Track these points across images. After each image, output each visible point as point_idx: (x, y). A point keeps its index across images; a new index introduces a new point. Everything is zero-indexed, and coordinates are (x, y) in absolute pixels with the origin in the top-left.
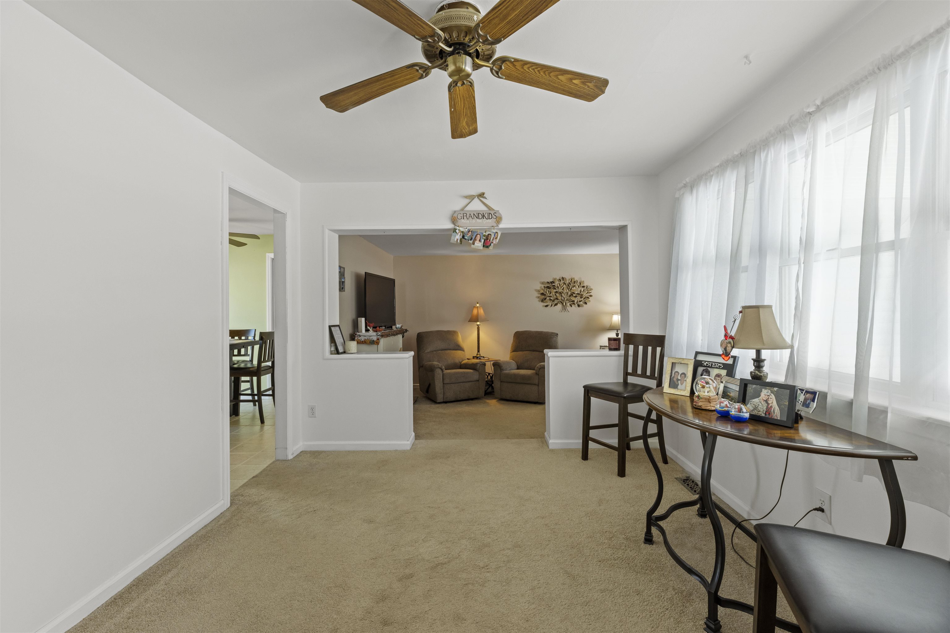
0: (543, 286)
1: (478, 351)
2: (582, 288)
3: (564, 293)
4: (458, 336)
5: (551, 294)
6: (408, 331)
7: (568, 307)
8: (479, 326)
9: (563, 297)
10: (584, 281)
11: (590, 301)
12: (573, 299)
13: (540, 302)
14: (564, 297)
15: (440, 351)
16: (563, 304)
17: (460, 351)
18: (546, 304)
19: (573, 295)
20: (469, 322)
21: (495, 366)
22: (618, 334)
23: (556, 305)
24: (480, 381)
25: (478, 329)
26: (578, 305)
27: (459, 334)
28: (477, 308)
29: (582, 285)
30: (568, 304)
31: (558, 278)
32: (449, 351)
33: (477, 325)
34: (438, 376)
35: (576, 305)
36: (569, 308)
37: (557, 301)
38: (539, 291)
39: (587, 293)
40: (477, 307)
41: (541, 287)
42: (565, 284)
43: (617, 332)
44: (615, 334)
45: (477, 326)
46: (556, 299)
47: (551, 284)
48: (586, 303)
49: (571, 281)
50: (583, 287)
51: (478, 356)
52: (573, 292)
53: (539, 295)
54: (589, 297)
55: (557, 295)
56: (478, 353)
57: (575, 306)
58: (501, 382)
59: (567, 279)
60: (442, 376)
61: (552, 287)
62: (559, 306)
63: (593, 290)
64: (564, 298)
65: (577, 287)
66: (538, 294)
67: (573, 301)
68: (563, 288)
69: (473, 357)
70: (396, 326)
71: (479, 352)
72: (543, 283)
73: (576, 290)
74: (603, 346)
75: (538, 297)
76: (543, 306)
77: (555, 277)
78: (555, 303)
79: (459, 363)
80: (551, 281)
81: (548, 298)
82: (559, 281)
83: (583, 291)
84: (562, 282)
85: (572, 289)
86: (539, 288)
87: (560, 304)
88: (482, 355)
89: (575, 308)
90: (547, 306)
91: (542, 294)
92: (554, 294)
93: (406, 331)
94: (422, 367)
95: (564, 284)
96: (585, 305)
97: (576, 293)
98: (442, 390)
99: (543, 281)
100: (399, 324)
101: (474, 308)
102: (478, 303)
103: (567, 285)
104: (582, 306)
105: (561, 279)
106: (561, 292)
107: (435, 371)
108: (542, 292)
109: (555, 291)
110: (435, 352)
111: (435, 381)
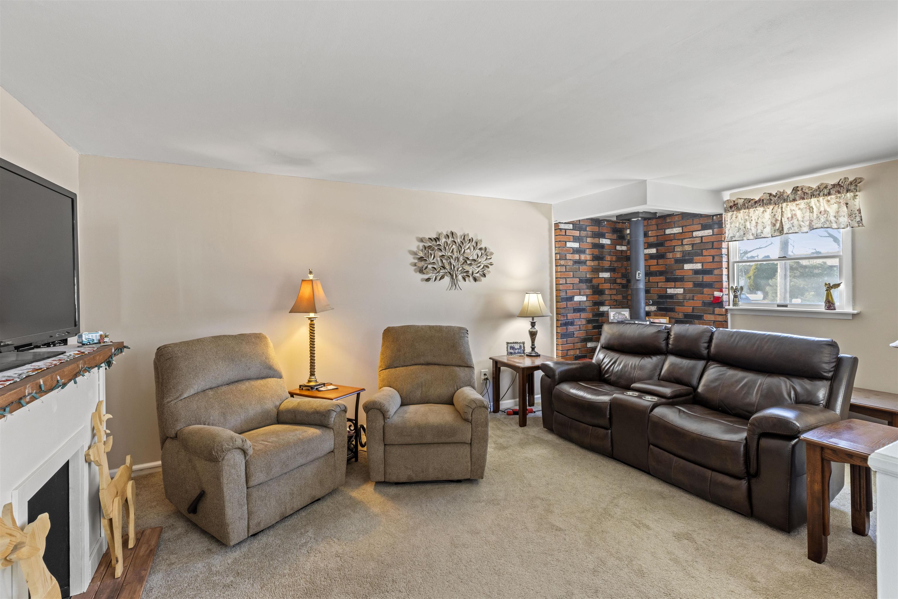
0: (421, 245)
1: (312, 374)
2: (478, 250)
3: (454, 257)
4: (266, 345)
5: (435, 259)
6: (125, 347)
7: (460, 281)
8: (313, 321)
9: (452, 265)
10: (481, 241)
11: (489, 272)
12: (467, 268)
13: (416, 272)
14: (454, 265)
15: (224, 388)
16: (452, 276)
17: (272, 379)
18: (426, 277)
19: (467, 263)
20: (289, 313)
21: (370, 413)
22: (535, 322)
23: (442, 277)
24: (335, 450)
25: (312, 326)
26: (474, 277)
27: (269, 339)
28: (310, 282)
29: (479, 247)
30: (460, 277)
31: (445, 233)
32: (247, 384)
33: (310, 318)
34: (233, 471)
35: (471, 278)
36: (461, 283)
37: (444, 271)
38: (415, 254)
39: (487, 259)
40: (312, 280)
41: (418, 247)
42: (456, 243)
43: (533, 320)
44: (530, 323)
45: (309, 321)
46: (442, 268)
47: (434, 243)
48: (484, 275)
49: (464, 239)
50: (481, 249)
51: (312, 384)
52: (466, 257)
53: (416, 261)
54: (489, 266)
55: (444, 261)
56: (313, 377)
57: (469, 281)
58: (385, 445)
59: (458, 235)
60: (243, 468)
61: (436, 248)
62: (447, 279)
63: (494, 255)
64: (454, 268)
65: (473, 250)
66: (414, 258)
67: (467, 272)
68: (452, 249)
69: (300, 386)
70: (81, 337)
71: (314, 375)
72: (422, 240)
73: (472, 254)
74: (511, 343)
75: (415, 265)
76: (422, 280)
77: (440, 232)
78: (441, 274)
79: (275, 410)
80: (434, 236)
81: (430, 266)
82: (446, 238)
83: (481, 256)
84: (451, 239)
85: (466, 251)
86: (415, 249)
87: (447, 276)
88: (320, 381)
89: (470, 282)
90: (428, 280)
91: (421, 259)
92: (439, 259)
93: (120, 347)
94: (176, 437)
95: (454, 243)
96: (483, 278)
97: (471, 258)
98: (246, 507)
99: (421, 237)
100: (90, 331)
101: (304, 283)
102: (311, 273)
103: (457, 245)
104: (480, 280)
105: (449, 235)
106: (450, 257)
107: (223, 459)
108: (421, 254)
109: (440, 254)
110: (211, 393)
111: (225, 490)
